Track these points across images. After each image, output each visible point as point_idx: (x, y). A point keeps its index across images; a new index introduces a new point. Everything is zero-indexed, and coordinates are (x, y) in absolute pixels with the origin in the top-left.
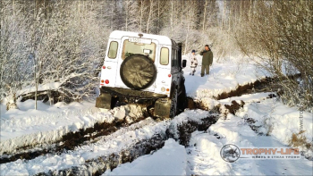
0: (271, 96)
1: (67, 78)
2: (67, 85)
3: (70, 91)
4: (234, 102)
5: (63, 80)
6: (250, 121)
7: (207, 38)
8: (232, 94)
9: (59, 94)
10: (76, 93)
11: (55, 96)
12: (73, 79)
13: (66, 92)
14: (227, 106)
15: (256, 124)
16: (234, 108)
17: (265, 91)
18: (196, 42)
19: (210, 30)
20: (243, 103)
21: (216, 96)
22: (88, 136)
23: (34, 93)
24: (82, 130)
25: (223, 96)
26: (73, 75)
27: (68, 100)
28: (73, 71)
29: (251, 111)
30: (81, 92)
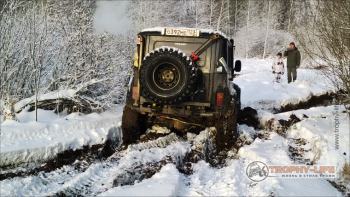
1: (86, 84)
3: (88, 100)
4: (293, 116)
5: (80, 87)
9: (74, 104)
10: (96, 103)
12: (95, 86)
13: (81, 100)
14: (281, 122)
15: (306, 147)
18: (278, 44)
24: (86, 148)
26: (93, 81)
29: (304, 129)
30: (103, 100)
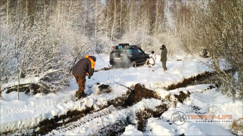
0: (211, 87)
1: (46, 73)
2: (46, 79)
3: (48, 84)
4: (181, 92)
5: (42, 75)
6: (196, 108)
7: (158, 41)
8: (179, 85)
9: (39, 87)
10: (53, 86)
11: (35, 88)
12: (50, 75)
13: (44, 85)
14: (176, 96)
16: (182, 98)
17: (206, 83)
18: (150, 44)
19: (160, 35)
20: (189, 93)
21: (167, 87)
22: (61, 122)
23: (17, 86)
24: (56, 117)
25: (172, 87)
26: (51, 71)
27: (46, 92)
28: (51, 68)
30: (57, 84)
